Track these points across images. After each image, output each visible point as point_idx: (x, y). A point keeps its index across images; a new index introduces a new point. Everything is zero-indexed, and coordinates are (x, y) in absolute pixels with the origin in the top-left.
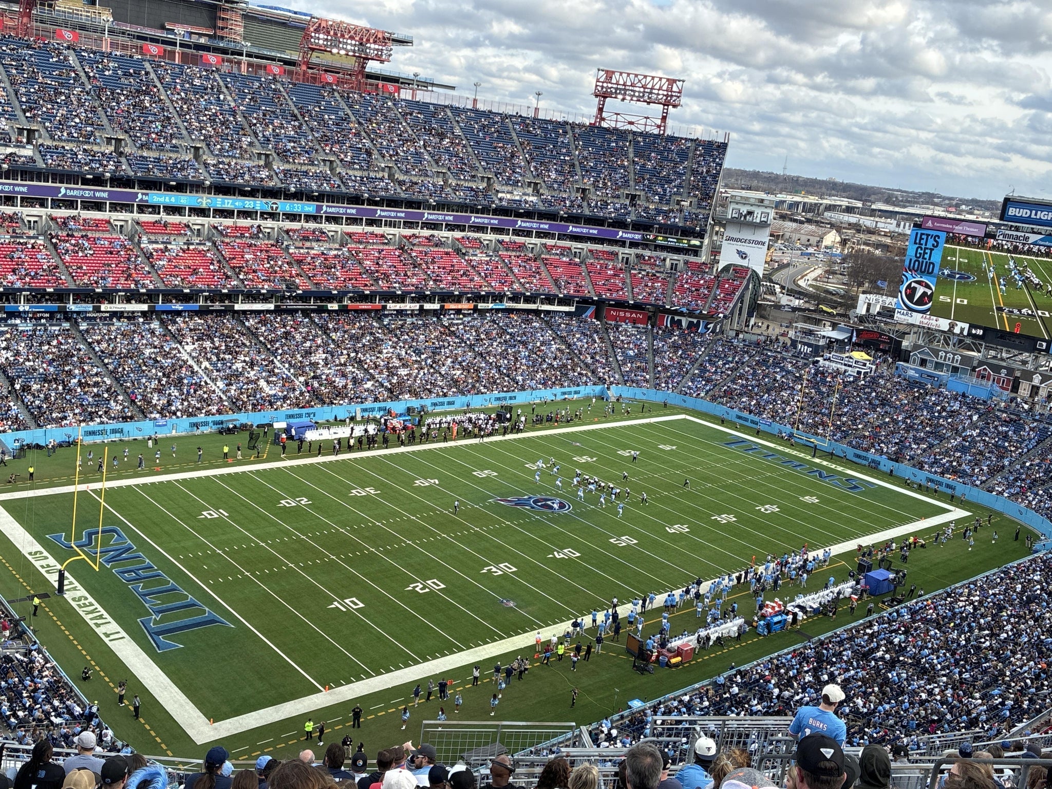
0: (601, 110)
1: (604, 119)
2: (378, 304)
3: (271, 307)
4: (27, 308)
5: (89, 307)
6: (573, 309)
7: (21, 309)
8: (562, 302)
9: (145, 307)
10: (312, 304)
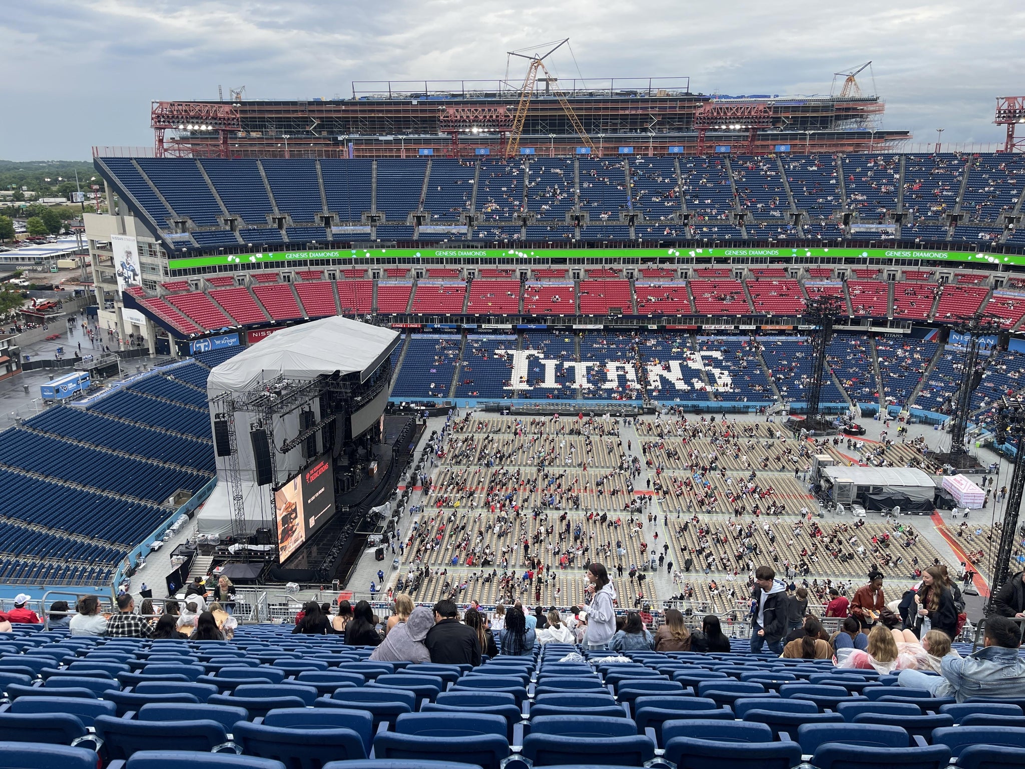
0: (1010, 136)
1: (1013, 145)
2: (694, 325)
3: (602, 327)
4: (439, 326)
5: (475, 326)
6: (909, 331)
7: (436, 326)
8: (895, 323)
9: (510, 326)
10: (635, 325)
